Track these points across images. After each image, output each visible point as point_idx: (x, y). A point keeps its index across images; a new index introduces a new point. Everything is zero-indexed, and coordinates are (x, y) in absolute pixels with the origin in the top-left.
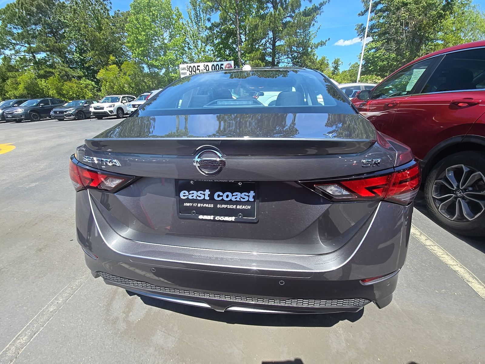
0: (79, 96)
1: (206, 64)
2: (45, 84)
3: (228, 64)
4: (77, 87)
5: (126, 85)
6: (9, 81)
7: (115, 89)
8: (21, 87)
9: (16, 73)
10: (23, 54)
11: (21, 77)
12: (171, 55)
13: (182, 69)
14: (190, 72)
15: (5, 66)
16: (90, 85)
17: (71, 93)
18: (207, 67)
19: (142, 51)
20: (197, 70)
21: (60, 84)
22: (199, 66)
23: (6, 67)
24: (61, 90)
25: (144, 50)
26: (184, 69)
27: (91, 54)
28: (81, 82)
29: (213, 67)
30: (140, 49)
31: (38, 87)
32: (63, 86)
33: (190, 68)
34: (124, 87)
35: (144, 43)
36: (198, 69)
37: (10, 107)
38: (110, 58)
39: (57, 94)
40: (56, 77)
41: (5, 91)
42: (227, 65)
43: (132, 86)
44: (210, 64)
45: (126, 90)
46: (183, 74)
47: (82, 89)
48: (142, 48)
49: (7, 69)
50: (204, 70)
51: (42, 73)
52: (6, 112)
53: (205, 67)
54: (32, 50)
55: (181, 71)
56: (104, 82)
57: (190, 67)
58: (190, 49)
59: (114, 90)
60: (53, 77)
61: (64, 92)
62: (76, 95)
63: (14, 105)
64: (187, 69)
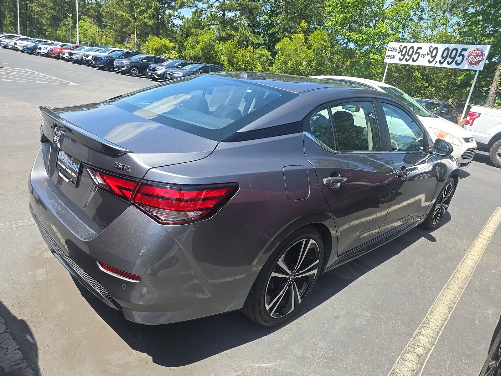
0: (247, 67)
1: (434, 45)
2: (221, 48)
3: (478, 50)
4: (249, 56)
5: (304, 63)
6: (190, 38)
7: (288, 65)
8: (199, 47)
9: (199, 31)
10: (214, 10)
11: (202, 37)
12: (384, 27)
13: (390, 49)
14: (402, 55)
15: (193, 20)
16: (264, 56)
17: (240, 63)
18: (435, 51)
19: (344, 18)
20: (415, 54)
21: (234, 50)
22: (420, 48)
23: (193, 22)
24: (233, 57)
25: (347, 17)
26: (394, 49)
27: (281, 17)
28: (257, 51)
29: (446, 51)
30: (341, 16)
31: (214, 51)
32: (236, 52)
33: (405, 49)
34: (301, 64)
35: (350, 7)
36: (417, 53)
37: (174, 67)
38: (301, 25)
39: (227, 62)
40: (234, 41)
41: (184, 48)
42: (475, 51)
43: (312, 65)
44: (441, 47)
45: (302, 68)
46: (389, 57)
47: (253, 60)
48: (345, 14)
49: (193, 24)
50: (427, 55)
51: (223, 35)
52: (167, 72)
53: (431, 51)
54: (224, 7)
55: (388, 53)
56: (280, 55)
57: (406, 47)
58: (421, 19)
59: (286, 67)
60: (231, 41)
61: (235, 60)
62: (245, 65)
63: (179, 67)
64: (398, 50)
